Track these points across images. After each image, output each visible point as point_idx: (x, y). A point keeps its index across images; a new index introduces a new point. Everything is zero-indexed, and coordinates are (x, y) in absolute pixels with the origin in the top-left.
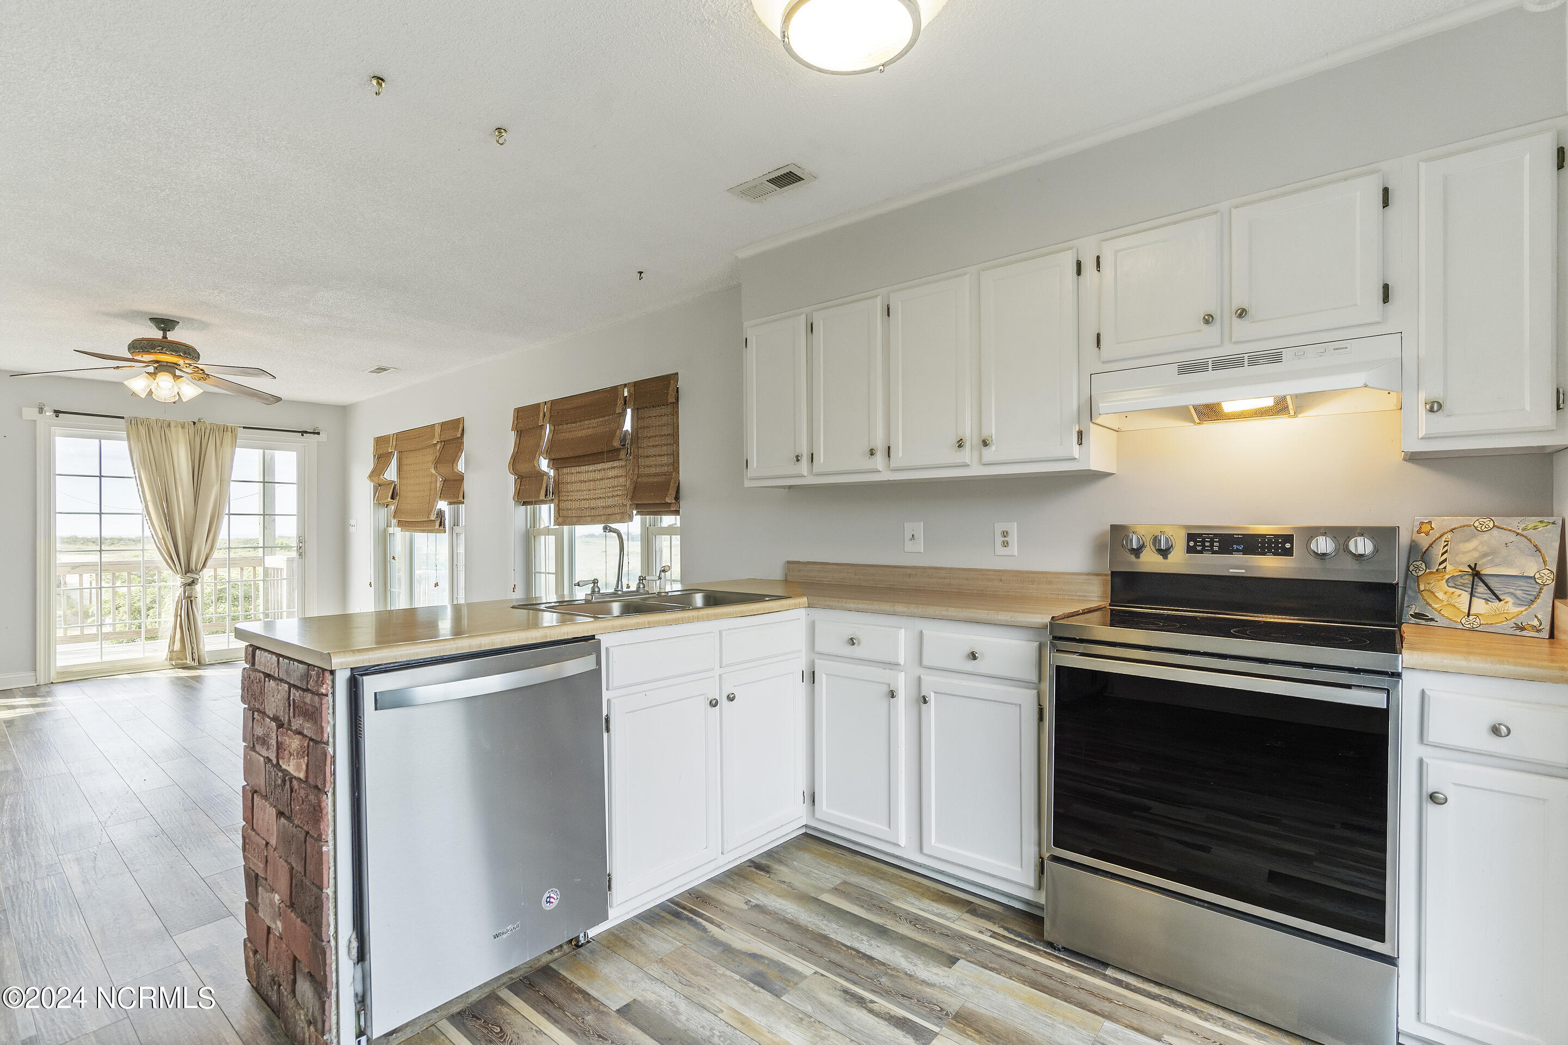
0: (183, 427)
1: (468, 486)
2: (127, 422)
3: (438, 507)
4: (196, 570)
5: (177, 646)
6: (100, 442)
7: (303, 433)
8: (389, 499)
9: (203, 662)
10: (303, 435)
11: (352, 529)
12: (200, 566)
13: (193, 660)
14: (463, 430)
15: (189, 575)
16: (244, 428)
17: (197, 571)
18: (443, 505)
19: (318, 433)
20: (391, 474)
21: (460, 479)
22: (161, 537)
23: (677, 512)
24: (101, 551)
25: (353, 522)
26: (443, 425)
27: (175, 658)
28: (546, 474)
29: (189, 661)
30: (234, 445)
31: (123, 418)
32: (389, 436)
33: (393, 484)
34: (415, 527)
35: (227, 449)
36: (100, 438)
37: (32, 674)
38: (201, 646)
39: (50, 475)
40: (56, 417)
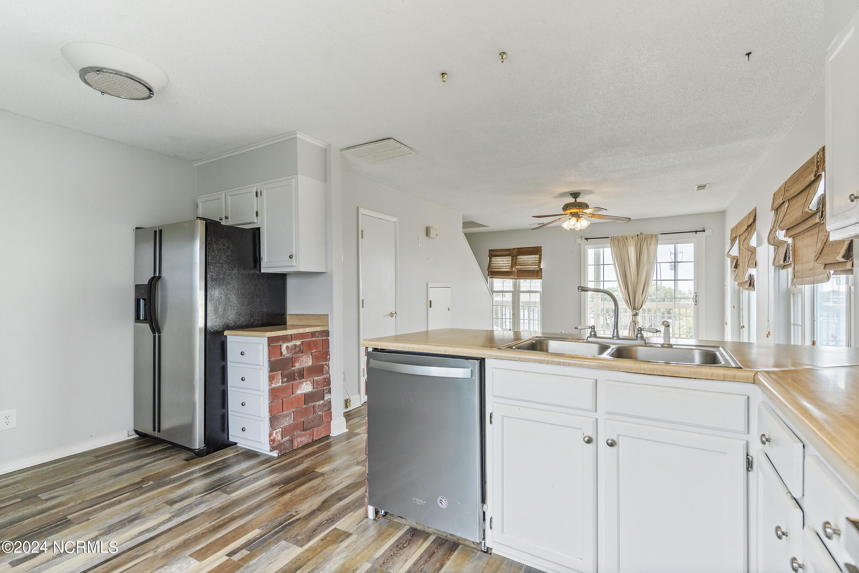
0: (633, 238)
1: (757, 255)
2: (610, 239)
4: (638, 308)
6: (603, 249)
7: (696, 232)
8: (734, 269)
10: (696, 233)
12: (639, 307)
14: (756, 216)
15: (634, 310)
16: (661, 234)
17: (638, 309)
19: (704, 231)
21: (754, 251)
22: (623, 292)
26: (748, 215)
28: (785, 243)
30: (657, 244)
31: (608, 238)
33: (737, 258)
35: (652, 247)
39: (585, 265)
40: (587, 241)
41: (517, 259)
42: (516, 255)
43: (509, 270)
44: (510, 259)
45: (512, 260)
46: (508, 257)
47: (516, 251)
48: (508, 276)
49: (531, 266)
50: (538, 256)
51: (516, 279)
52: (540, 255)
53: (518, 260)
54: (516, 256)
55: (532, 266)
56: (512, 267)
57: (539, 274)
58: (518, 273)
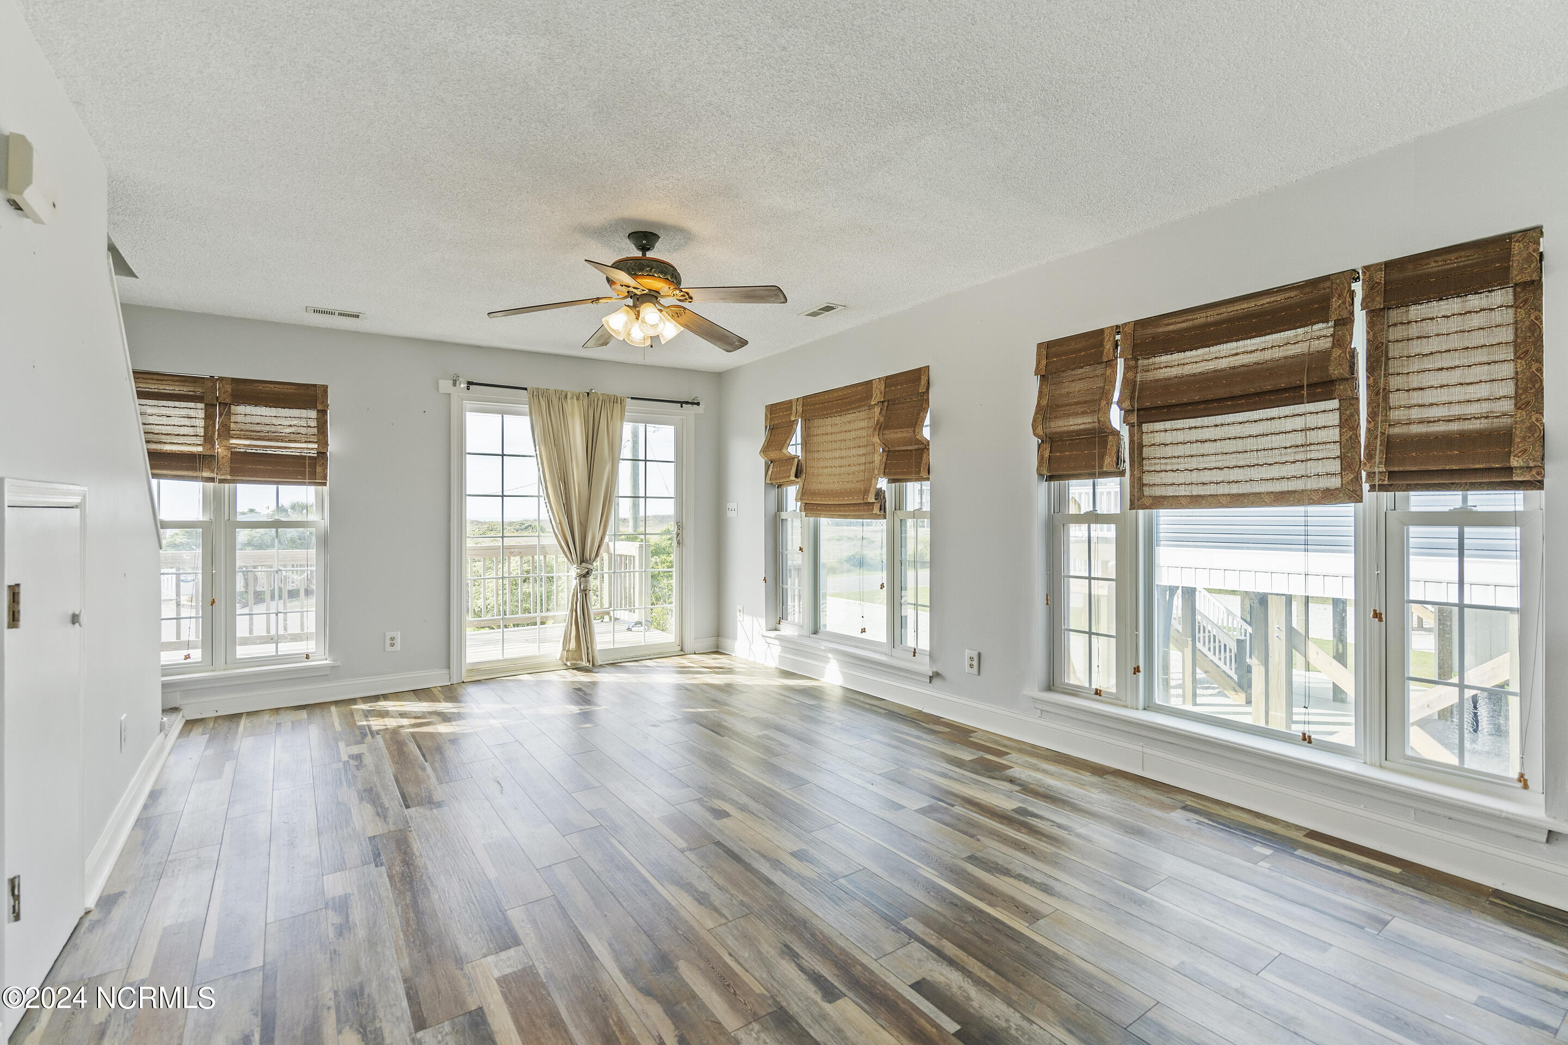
0: (578, 399)
1: (935, 457)
2: (529, 393)
3: (878, 486)
4: (590, 559)
5: (573, 645)
6: (503, 417)
7: (682, 403)
8: (793, 478)
9: (596, 664)
10: (681, 407)
11: (731, 514)
12: (593, 555)
13: (589, 661)
14: (929, 383)
15: (584, 565)
16: (632, 398)
17: (590, 562)
18: (882, 483)
19: (698, 404)
20: (794, 448)
21: (923, 448)
22: (558, 521)
23: (1538, 484)
24: (503, 537)
25: (732, 505)
26: (890, 381)
27: (570, 658)
28: (1116, 434)
29: (584, 663)
30: (622, 418)
31: (526, 389)
32: (790, 402)
33: (796, 460)
34: (832, 511)
35: (616, 423)
36: (503, 413)
37: (446, 671)
38: (594, 646)
39: (462, 454)
40: (468, 389)
41: (229, 414)
42: (228, 401)
43: (200, 449)
44: (201, 414)
45: (209, 417)
46: (192, 405)
47: (229, 388)
48: (194, 469)
49: (290, 441)
50: (313, 414)
51: (221, 481)
52: (323, 413)
53: (233, 418)
54: (224, 405)
55: (295, 441)
56: (208, 439)
57: (319, 469)
58: (232, 460)
